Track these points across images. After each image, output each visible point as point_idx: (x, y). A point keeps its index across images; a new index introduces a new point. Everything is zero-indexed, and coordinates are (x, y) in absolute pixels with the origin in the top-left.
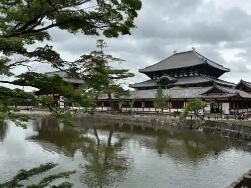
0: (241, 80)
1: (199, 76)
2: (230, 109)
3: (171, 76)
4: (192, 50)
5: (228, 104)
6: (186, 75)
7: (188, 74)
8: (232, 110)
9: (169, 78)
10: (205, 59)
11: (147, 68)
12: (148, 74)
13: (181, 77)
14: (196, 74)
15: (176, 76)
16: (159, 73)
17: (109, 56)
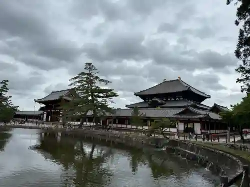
0: (215, 104)
1: (183, 100)
2: (201, 130)
3: (161, 99)
4: (178, 79)
5: (199, 124)
6: (173, 99)
7: (175, 99)
8: (203, 131)
9: (158, 100)
10: (188, 87)
11: (141, 91)
12: (142, 96)
13: (169, 101)
14: (182, 99)
15: (165, 100)
16: (152, 96)
17: (97, 78)
